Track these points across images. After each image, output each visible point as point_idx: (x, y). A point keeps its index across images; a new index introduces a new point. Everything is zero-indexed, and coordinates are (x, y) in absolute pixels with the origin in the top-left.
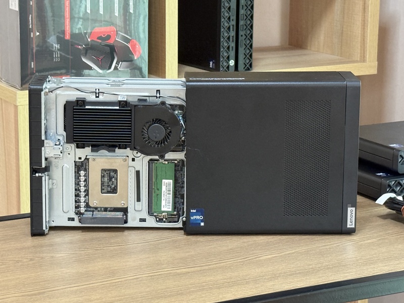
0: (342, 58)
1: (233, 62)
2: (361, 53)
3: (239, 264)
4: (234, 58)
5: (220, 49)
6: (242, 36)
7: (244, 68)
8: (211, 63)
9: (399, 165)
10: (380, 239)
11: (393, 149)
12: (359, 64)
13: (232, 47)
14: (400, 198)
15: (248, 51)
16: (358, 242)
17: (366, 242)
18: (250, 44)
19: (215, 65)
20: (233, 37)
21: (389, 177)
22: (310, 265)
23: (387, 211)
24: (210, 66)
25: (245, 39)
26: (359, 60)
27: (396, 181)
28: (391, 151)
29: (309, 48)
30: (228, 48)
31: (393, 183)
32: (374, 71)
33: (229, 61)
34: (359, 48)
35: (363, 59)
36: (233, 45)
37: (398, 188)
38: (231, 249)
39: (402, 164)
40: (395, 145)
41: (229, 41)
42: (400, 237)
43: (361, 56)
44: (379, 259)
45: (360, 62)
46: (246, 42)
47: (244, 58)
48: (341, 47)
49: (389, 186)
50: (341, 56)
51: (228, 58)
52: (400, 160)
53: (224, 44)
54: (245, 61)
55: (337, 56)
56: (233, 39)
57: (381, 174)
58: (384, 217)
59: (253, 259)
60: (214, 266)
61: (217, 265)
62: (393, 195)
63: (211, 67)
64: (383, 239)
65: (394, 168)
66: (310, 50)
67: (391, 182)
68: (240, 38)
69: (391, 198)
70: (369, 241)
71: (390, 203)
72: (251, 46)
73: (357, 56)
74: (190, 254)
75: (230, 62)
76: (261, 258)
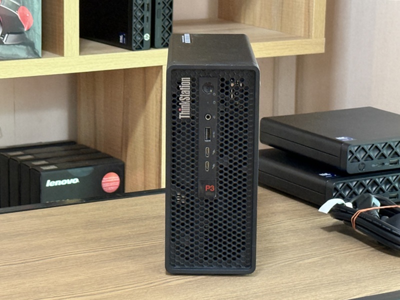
0: (282, 33)
1: (149, 36)
2: (305, 28)
3: (141, 291)
4: (150, 32)
5: (132, 20)
6: (159, 4)
7: (162, 44)
8: (121, 37)
9: (349, 162)
10: (324, 258)
11: (340, 142)
12: (304, 40)
13: (148, 17)
14: (349, 205)
15: (167, 23)
16: (295, 262)
17: (306, 261)
18: (169, 14)
19: (127, 40)
20: (148, 4)
21: (336, 178)
22: (235, 292)
23: (333, 221)
24: (119, 40)
25: (163, 8)
26: (302, 36)
27: (344, 183)
28: (339, 146)
29: (242, 22)
30: (143, 18)
31: (341, 185)
32: (321, 49)
33: (143, 34)
34: (303, 21)
35: (308, 35)
36: (148, 14)
37: (347, 193)
38: (132, 272)
39: (352, 162)
40: (343, 138)
41: (144, 10)
42: (350, 255)
43: (305, 31)
44: (322, 284)
45: (304, 38)
46: (164, 11)
47: (162, 32)
48: (281, 20)
49: (336, 189)
50: (281, 31)
51: (143, 31)
52: (349, 157)
53: (138, 13)
54: (164, 35)
55: (277, 30)
56: (148, 8)
57: (326, 174)
58: (330, 229)
59: (159, 284)
60: (109, 294)
61: (113, 293)
62: (340, 201)
63: (121, 42)
64: (327, 258)
65: (342, 167)
66: (244, 23)
67: (339, 184)
68: (157, 7)
69: (337, 205)
70: (310, 260)
71: (337, 211)
72: (171, 17)
73: (301, 31)
74: (80, 277)
75: (145, 36)
76: (170, 284)
